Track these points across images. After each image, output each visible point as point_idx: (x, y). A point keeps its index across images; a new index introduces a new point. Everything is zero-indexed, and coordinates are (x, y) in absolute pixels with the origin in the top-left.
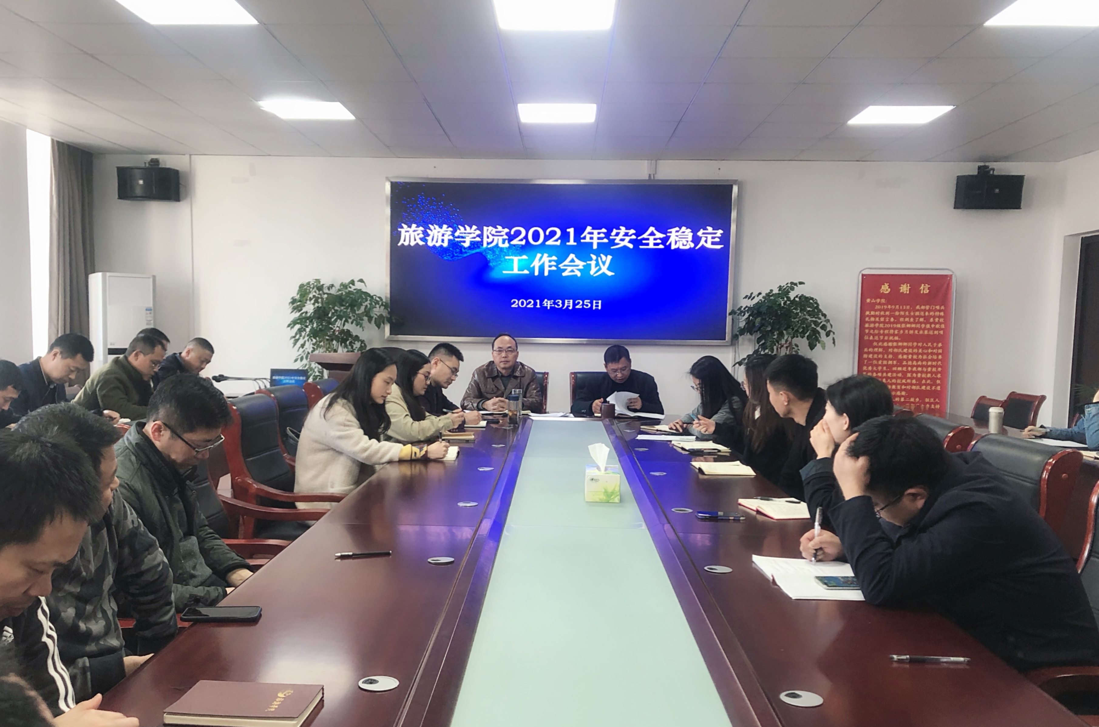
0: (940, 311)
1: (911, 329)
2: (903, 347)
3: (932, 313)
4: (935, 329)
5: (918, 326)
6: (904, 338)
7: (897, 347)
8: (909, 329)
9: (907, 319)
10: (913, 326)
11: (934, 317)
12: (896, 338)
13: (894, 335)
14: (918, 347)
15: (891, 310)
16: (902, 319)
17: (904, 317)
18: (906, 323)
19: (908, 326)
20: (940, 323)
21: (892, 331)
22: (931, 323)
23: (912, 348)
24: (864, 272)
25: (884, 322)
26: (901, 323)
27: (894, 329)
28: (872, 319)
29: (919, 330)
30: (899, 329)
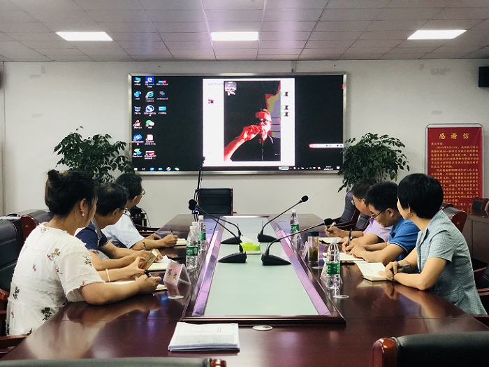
0: (476, 149)
1: (459, 160)
2: (455, 172)
3: (471, 151)
4: (473, 160)
5: (463, 159)
6: (455, 166)
7: (451, 172)
8: (458, 161)
9: (456, 155)
10: (460, 159)
11: (472, 153)
12: (450, 167)
13: (449, 165)
14: (463, 172)
15: (447, 150)
16: (453, 155)
17: (455, 153)
18: (456, 157)
19: (457, 159)
20: (476, 157)
21: (447, 163)
22: (470, 157)
23: (460, 172)
24: (429, 127)
25: (443, 157)
26: (453, 157)
27: (449, 161)
28: (435, 155)
29: (464, 161)
30: (452, 161)
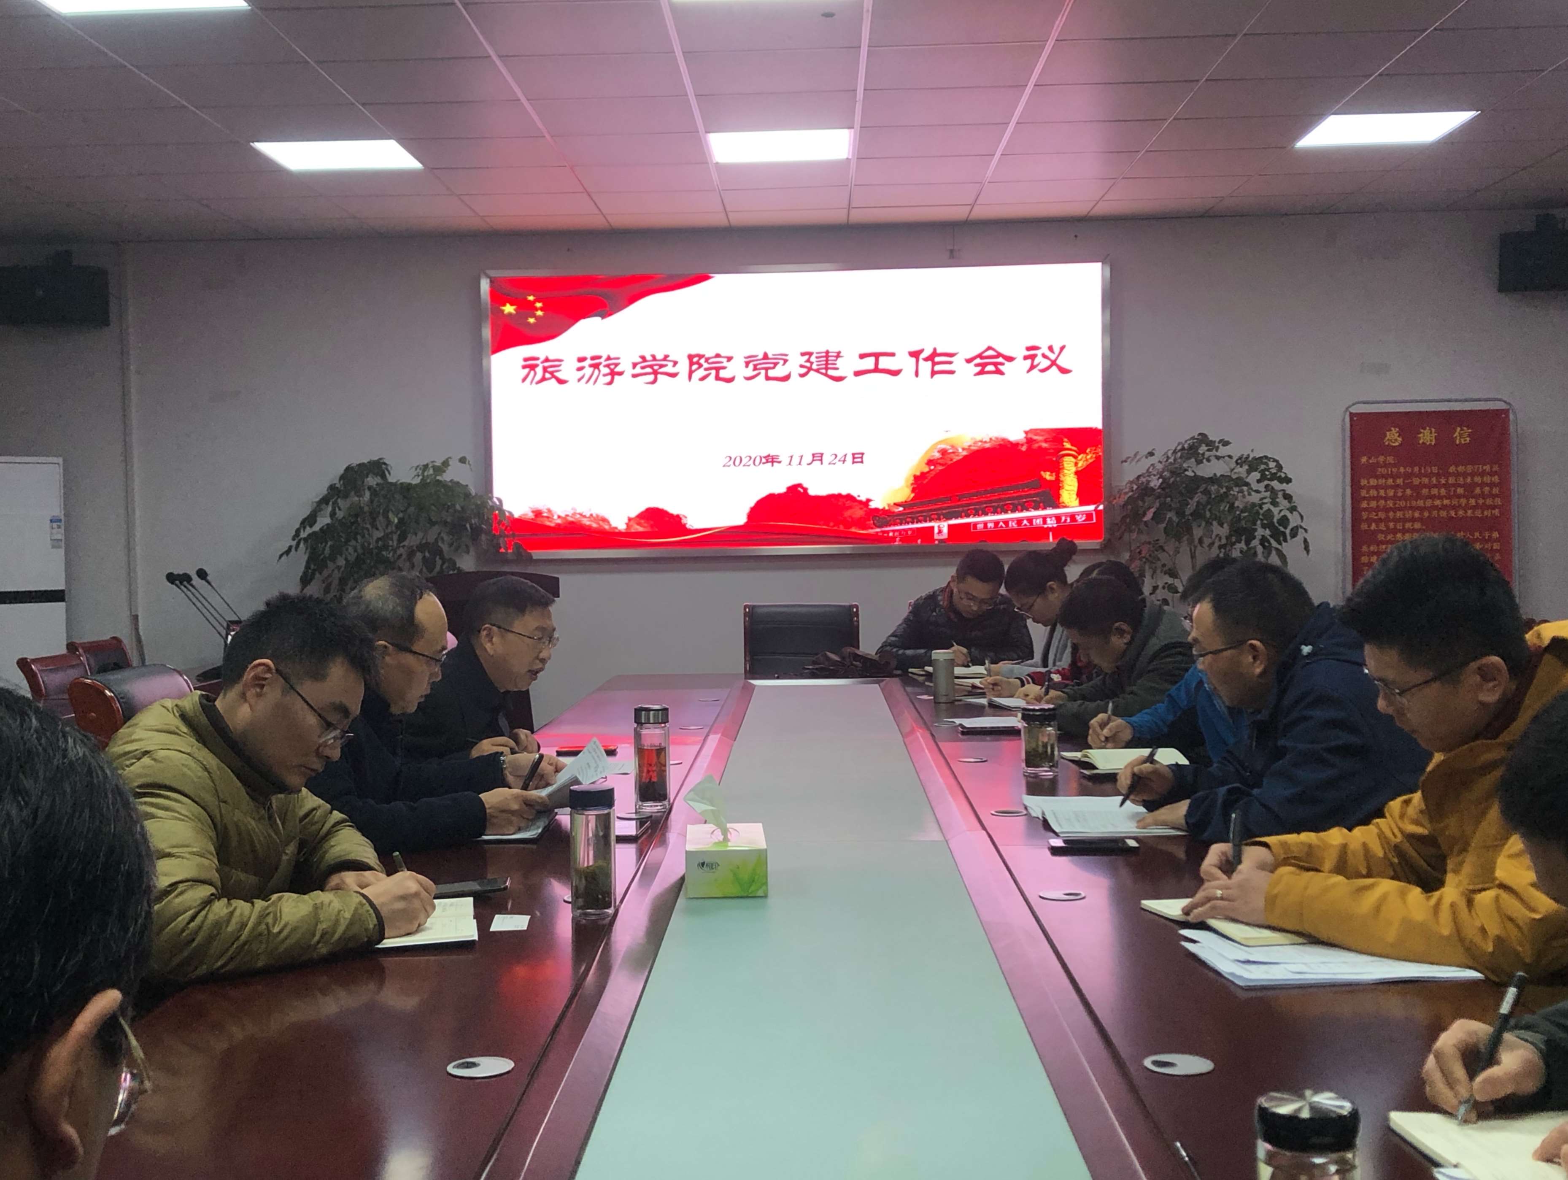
0: (1492, 474)
1: (1444, 507)
3: (1478, 479)
4: (1484, 507)
8: (1439, 508)
9: (1434, 492)
11: (1482, 485)
12: (1417, 526)
15: (1407, 476)
17: (1429, 487)
18: (1433, 497)
19: (1438, 502)
20: (1494, 496)
21: (1409, 514)
22: (1476, 497)
24: (1354, 410)
25: (1395, 498)
26: (1425, 498)
27: (1414, 509)
28: (1373, 493)
29: (1456, 509)
30: (1421, 509)
